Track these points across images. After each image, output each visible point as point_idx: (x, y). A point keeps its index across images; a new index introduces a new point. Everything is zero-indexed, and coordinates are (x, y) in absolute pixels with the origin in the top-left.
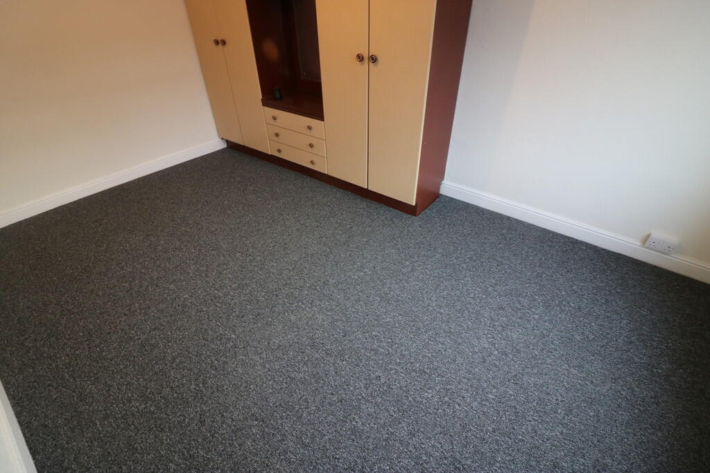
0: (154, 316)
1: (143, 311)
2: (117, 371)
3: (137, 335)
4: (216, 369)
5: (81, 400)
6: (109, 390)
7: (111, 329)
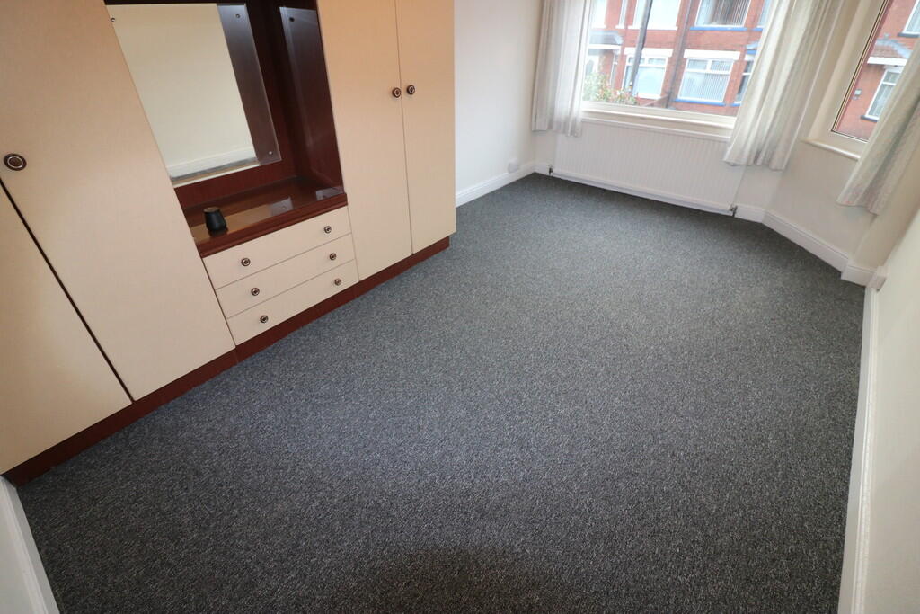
0: (660, 422)
1: (659, 436)
2: (742, 425)
3: (693, 427)
4: (691, 351)
5: (788, 442)
6: (761, 422)
7: (701, 461)
